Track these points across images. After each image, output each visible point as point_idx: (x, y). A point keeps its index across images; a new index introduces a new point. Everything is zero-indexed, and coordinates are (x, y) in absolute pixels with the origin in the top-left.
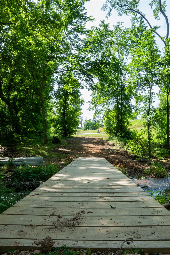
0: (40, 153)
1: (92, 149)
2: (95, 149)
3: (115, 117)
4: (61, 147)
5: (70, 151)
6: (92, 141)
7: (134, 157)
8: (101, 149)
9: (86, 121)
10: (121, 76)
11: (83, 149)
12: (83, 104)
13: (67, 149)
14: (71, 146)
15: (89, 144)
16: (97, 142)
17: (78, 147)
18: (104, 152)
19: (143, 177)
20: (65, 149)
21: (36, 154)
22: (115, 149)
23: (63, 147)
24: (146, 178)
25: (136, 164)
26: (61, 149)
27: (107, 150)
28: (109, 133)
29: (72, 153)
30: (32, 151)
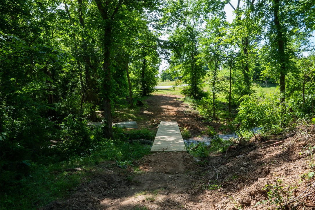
0: (131, 117)
1: (170, 110)
2: (172, 110)
3: (190, 79)
4: (144, 110)
5: (152, 113)
6: (170, 102)
7: (201, 119)
8: (177, 111)
9: (163, 71)
10: (195, 44)
11: (162, 112)
12: (161, 64)
13: (150, 112)
14: (152, 108)
15: (167, 106)
16: (174, 103)
17: (158, 109)
18: (179, 114)
19: (200, 136)
20: (148, 111)
21: (128, 117)
22: (189, 111)
23: (146, 110)
24: (202, 136)
25: (199, 126)
26: (145, 112)
27: (182, 112)
28: (184, 93)
29: (154, 116)
30: (124, 116)
